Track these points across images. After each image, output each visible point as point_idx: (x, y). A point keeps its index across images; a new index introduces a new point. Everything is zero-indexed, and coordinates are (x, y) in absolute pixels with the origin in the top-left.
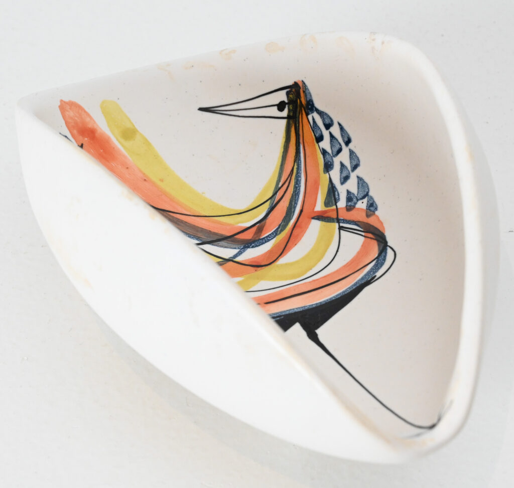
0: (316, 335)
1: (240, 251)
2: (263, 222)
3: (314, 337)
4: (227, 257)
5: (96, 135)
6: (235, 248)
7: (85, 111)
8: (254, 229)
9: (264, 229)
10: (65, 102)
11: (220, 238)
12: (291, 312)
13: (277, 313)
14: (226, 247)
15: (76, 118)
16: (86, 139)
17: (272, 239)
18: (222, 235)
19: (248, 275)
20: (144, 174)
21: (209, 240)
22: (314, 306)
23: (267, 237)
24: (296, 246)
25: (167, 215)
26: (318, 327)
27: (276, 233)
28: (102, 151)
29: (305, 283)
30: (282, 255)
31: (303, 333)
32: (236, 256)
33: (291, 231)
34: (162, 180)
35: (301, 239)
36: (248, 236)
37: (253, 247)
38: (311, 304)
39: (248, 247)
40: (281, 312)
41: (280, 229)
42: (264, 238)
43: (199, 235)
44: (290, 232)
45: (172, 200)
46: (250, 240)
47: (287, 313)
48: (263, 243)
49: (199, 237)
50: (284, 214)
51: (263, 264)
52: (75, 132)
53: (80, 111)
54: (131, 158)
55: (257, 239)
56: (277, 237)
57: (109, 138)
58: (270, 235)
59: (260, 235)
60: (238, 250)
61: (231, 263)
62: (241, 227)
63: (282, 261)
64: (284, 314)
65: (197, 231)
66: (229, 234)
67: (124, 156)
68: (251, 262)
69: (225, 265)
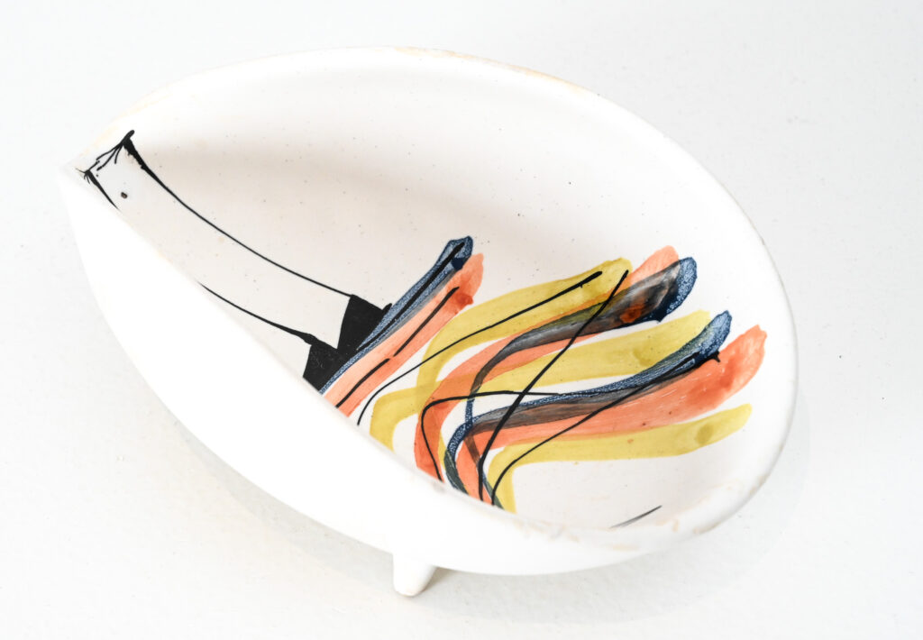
0: (306, 341)
1: (471, 414)
2: (477, 461)
3: (307, 338)
4: (477, 399)
5: (723, 390)
6: (480, 416)
7: (751, 377)
8: (481, 450)
9: (469, 454)
10: (763, 341)
11: (507, 422)
12: (353, 359)
13: (367, 352)
14: (490, 413)
15: (746, 359)
16: (723, 371)
17: (449, 444)
18: (509, 426)
19: (436, 386)
20: (652, 428)
21: (516, 413)
22: (335, 376)
23: (457, 445)
24: (413, 442)
25: (585, 411)
26: (311, 350)
27: (450, 453)
28: (705, 390)
29: (365, 397)
30: (420, 427)
31: (321, 338)
32: (470, 406)
33: (436, 460)
34: (630, 441)
35: (415, 451)
36: (481, 439)
37: (462, 426)
38: (341, 377)
39: (467, 424)
40: (363, 355)
41: (450, 458)
42: (459, 442)
43: (530, 413)
44: (435, 457)
45: (599, 433)
46: (473, 435)
47: (357, 356)
48: (455, 435)
49: (528, 409)
50: (460, 476)
51: (432, 408)
52: (733, 352)
53: (752, 369)
54: (679, 424)
55: (467, 439)
56: (446, 448)
57: (714, 407)
58: (456, 449)
59: (466, 443)
60: (474, 415)
61: (467, 393)
62: (498, 446)
63: (414, 419)
64: (360, 354)
65: (538, 416)
66: (503, 431)
67: (686, 418)
68: (447, 406)
69: (470, 388)
